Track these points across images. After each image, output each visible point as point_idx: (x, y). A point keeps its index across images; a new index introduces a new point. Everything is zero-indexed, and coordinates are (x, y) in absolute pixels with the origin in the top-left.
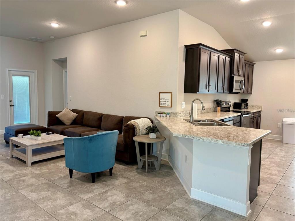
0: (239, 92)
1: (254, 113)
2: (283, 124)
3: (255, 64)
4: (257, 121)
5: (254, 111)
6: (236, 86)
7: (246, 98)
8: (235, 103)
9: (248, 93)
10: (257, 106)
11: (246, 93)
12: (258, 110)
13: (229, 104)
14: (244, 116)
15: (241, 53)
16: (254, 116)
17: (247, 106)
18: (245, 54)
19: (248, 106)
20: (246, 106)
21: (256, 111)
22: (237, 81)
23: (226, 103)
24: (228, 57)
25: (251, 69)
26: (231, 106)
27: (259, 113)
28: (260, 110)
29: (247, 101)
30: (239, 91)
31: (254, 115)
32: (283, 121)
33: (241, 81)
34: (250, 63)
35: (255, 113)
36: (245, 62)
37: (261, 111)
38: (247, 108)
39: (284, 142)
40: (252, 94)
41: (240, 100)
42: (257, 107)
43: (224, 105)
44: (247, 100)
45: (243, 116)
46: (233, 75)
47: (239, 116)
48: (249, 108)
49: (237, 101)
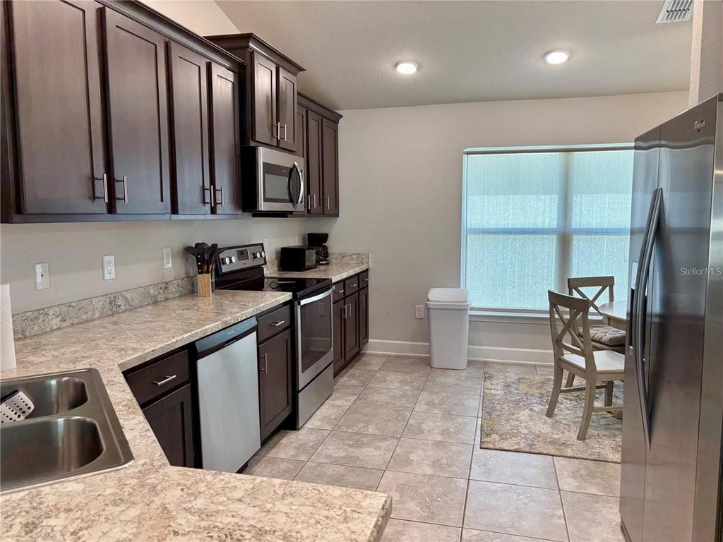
0: (291, 213)
1: (344, 281)
2: (428, 309)
3: (342, 116)
4: (357, 305)
5: (344, 275)
6: (268, 189)
7: (323, 231)
8: (283, 249)
9: (323, 213)
10: (355, 254)
11: (317, 215)
12: (357, 270)
13: (255, 257)
14: (303, 302)
15: (283, 62)
16: (344, 293)
17: (326, 255)
18: (302, 70)
19: (328, 256)
20: (324, 256)
21: (351, 273)
22: (269, 168)
23: (242, 255)
24: (228, 65)
25: (327, 132)
26: (265, 263)
27: (362, 277)
28: (363, 268)
29: (325, 241)
30: (287, 207)
31: (344, 289)
32: (428, 300)
33: (292, 170)
34: (325, 113)
35: (346, 282)
36: (305, 102)
37: (367, 270)
38: (328, 264)
39: (436, 364)
40: (337, 215)
41: (304, 239)
42: (355, 257)
43: (231, 263)
44: (324, 237)
45: (299, 303)
46: (252, 144)
47: (285, 304)
48: (334, 261)
49: (294, 241)
